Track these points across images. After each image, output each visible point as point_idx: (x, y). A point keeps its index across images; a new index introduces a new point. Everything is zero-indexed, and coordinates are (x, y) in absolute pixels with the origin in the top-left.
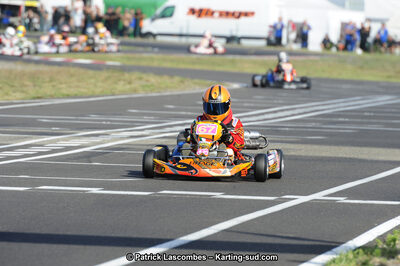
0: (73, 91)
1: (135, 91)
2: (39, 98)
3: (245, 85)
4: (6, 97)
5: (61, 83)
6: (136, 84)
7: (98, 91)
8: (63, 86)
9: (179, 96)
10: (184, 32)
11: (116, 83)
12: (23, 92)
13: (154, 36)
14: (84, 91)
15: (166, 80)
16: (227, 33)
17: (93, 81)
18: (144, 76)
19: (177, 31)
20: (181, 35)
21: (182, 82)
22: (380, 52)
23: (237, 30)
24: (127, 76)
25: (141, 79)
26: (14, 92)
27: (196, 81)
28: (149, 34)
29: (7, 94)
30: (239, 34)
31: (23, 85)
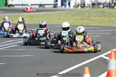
10: (24, 4)
13: (13, 5)
16: (39, 3)
19: (21, 4)
20: (22, 5)
22: (95, 7)
23: (43, 2)
28: (11, 5)
30: (44, 4)
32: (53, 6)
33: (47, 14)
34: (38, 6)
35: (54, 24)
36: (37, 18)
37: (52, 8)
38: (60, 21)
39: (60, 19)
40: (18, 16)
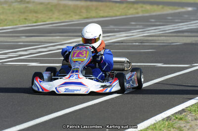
0: (106, 14)
1: (138, 13)
2: (87, 18)
3: (195, 9)
4: (71, 18)
5: (100, 10)
6: (140, 10)
7: (118, 14)
8: (101, 12)
9: (159, 15)
11: (129, 10)
12: (80, 15)
14: (111, 14)
15: (155, 7)
17: (117, 9)
18: (144, 6)
21: (163, 8)
24: (135, 6)
25: (142, 7)
26: (75, 15)
27: (171, 7)
29: (71, 17)
31: (81, 12)
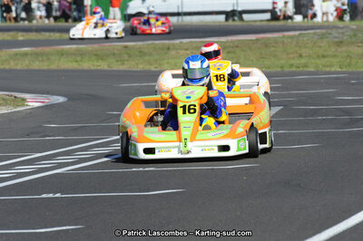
32: (268, 16)
33: (257, 40)
34: (222, 17)
35: (286, 69)
36: (229, 52)
37: (268, 20)
38: (303, 61)
39: (301, 56)
40: (169, 49)
